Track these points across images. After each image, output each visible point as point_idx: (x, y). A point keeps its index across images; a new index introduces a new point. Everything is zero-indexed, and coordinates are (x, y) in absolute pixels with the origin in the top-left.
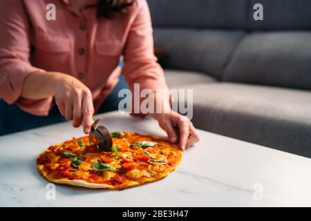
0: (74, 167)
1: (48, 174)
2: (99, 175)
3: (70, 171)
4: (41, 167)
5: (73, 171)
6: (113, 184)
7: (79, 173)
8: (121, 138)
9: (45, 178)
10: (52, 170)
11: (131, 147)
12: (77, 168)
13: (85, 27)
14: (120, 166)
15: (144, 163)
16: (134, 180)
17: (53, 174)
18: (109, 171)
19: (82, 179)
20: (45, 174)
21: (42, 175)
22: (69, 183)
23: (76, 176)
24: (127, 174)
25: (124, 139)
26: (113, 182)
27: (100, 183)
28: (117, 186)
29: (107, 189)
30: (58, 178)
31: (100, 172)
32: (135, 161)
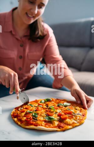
0: (34, 119)
1: (21, 123)
2: (50, 123)
3: (33, 121)
4: (16, 119)
5: (34, 121)
6: (59, 128)
7: (39, 122)
8: (51, 102)
9: (20, 126)
10: (23, 121)
11: (58, 106)
12: (37, 119)
13: (23, 46)
14: (58, 118)
15: (71, 115)
16: (69, 125)
17: (24, 123)
18: (54, 120)
19: (42, 125)
20: (19, 123)
21: (17, 124)
22: (36, 128)
23: (38, 124)
24: (65, 122)
25: (53, 102)
26: (59, 127)
27: (52, 128)
28: (62, 129)
29: (57, 131)
30: (27, 125)
31: (50, 121)
32: (65, 114)
